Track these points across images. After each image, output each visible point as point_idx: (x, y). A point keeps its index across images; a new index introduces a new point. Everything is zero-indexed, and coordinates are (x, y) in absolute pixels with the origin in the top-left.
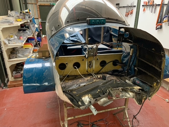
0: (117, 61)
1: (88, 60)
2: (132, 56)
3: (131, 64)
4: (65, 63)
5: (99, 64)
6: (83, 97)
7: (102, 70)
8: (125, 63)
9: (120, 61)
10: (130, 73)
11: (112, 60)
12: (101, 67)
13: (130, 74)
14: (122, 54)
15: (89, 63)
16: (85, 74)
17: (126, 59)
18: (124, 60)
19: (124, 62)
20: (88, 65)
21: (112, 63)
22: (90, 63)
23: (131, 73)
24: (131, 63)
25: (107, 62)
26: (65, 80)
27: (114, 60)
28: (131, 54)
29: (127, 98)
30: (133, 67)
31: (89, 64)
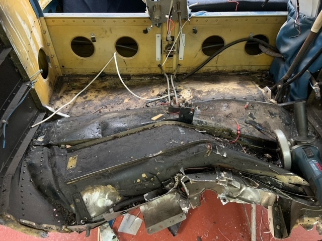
0: (262, 42)
1: (162, 34)
2: (315, 36)
3: (303, 65)
4: (89, 36)
5: (198, 45)
6: (87, 191)
7: (207, 65)
8: (286, 54)
9: (271, 43)
10: (293, 91)
11: (246, 36)
12: (206, 57)
13: (292, 94)
14: (285, 18)
15: (167, 43)
16: (153, 72)
17: (293, 43)
18: (285, 44)
19: (284, 50)
20: (164, 48)
21: (243, 44)
22: (170, 43)
23: (295, 94)
24: (307, 60)
25: (227, 41)
26: (87, 91)
27: (252, 35)
28: (314, 29)
29: (243, 202)
30: (307, 76)
31: (164, 46)
